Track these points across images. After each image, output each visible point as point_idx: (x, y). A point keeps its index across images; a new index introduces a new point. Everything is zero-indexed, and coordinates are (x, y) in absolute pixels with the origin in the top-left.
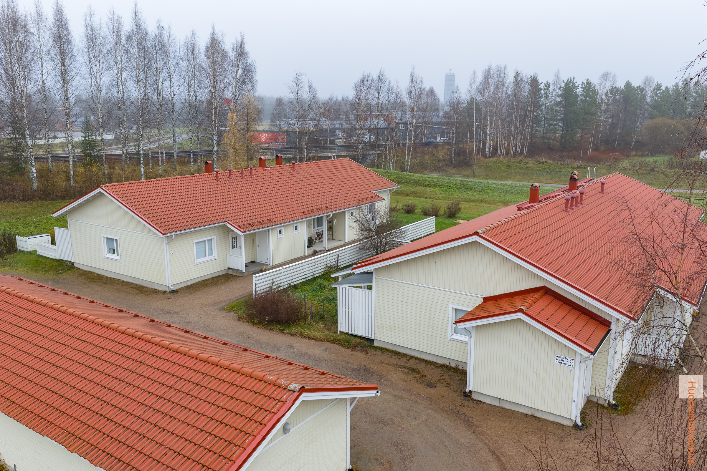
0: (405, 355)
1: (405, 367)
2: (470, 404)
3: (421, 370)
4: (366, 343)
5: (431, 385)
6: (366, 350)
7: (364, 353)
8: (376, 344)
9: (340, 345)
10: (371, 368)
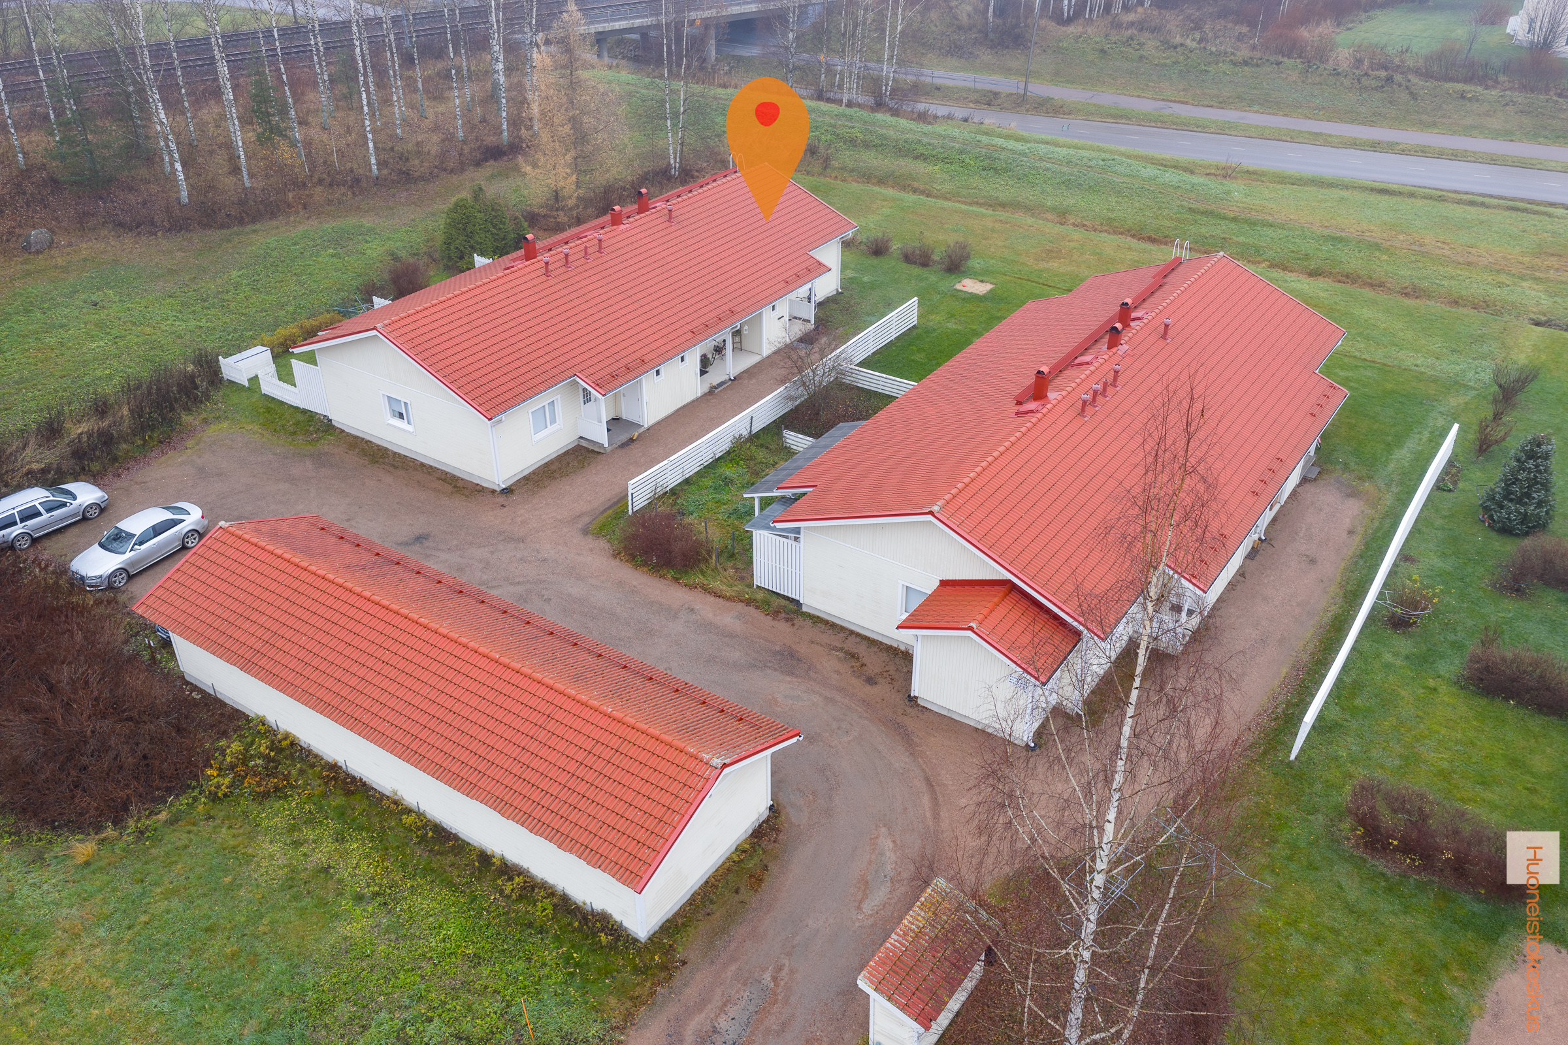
0: (842, 628)
1: (841, 650)
2: (913, 712)
3: (861, 655)
4: (792, 606)
5: (871, 681)
6: (792, 620)
7: (789, 624)
8: (804, 609)
9: (757, 608)
10: (798, 652)
